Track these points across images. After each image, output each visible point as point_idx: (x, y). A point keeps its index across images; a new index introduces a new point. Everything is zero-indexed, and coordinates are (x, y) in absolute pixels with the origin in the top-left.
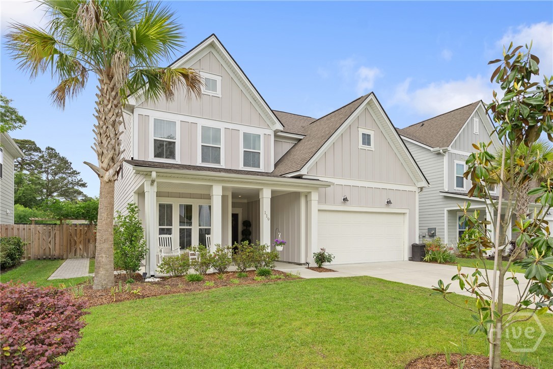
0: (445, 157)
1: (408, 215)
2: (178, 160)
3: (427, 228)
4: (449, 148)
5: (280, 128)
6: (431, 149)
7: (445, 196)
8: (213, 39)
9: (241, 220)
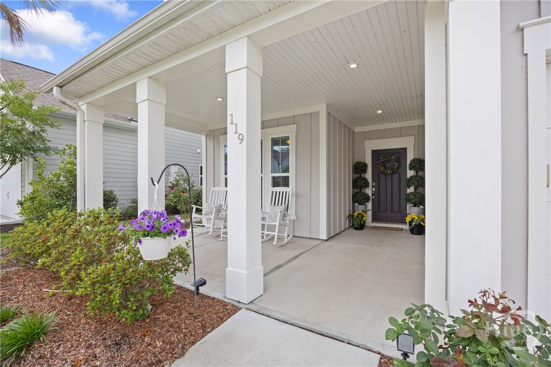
9: (410, 157)
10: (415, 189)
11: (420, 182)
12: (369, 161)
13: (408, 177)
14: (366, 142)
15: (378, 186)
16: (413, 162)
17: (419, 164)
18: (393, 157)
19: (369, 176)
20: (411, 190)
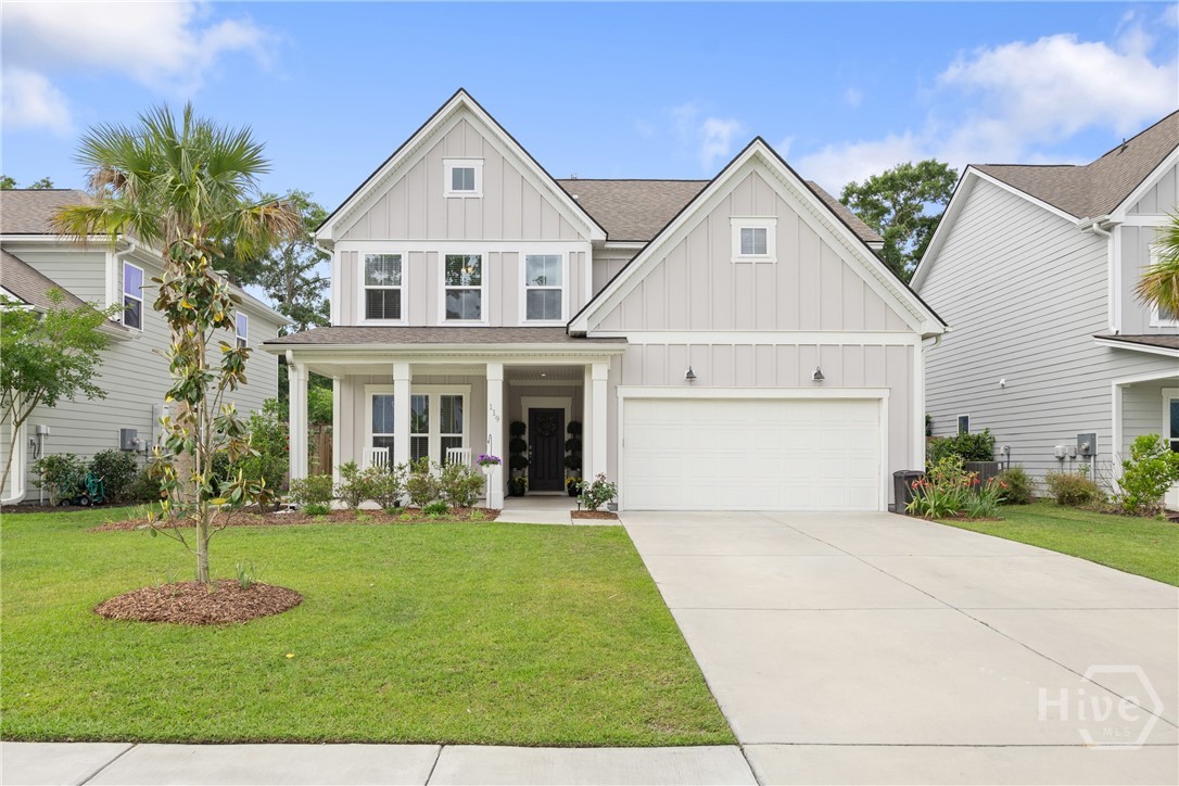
0: (1110, 242)
1: (885, 403)
2: (404, 320)
3: (1075, 434)
4: (1118, 216)
5: (601, 236)
6: (1075, 220)
7: (1112, 348)
8: (462, 97)
9: (568, 420)
10: (573, 452)
11: (577, 445)
12: (525, 419)
13: (566, 439)
14: (523, 398)
15: (535, 450)
16: (571, 425)
17: (577, 428)
18: (551, 418)
19: (526, 437)
20: (567, 454)
